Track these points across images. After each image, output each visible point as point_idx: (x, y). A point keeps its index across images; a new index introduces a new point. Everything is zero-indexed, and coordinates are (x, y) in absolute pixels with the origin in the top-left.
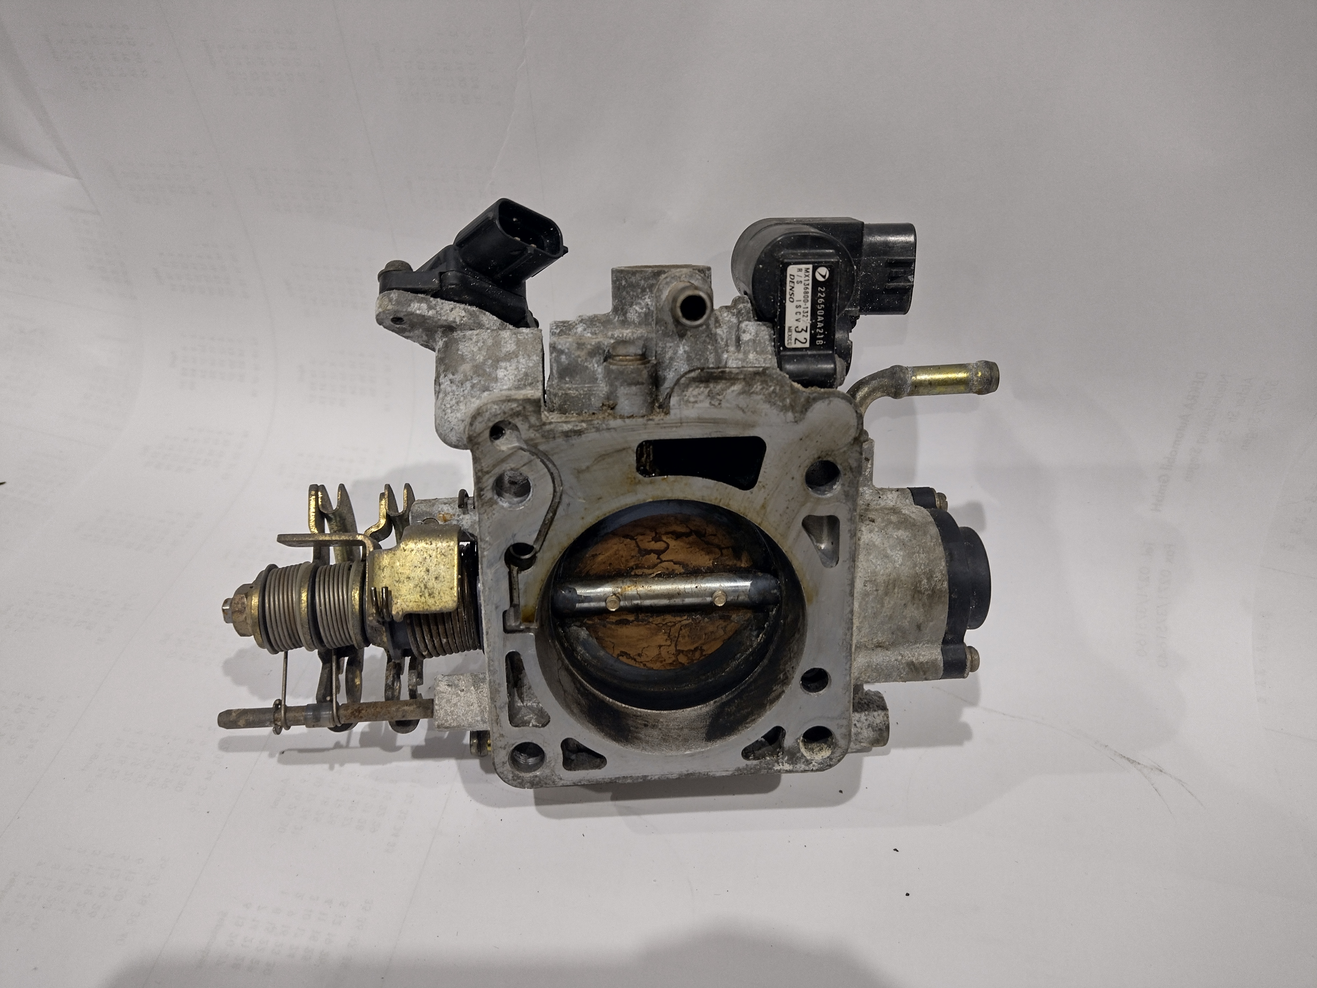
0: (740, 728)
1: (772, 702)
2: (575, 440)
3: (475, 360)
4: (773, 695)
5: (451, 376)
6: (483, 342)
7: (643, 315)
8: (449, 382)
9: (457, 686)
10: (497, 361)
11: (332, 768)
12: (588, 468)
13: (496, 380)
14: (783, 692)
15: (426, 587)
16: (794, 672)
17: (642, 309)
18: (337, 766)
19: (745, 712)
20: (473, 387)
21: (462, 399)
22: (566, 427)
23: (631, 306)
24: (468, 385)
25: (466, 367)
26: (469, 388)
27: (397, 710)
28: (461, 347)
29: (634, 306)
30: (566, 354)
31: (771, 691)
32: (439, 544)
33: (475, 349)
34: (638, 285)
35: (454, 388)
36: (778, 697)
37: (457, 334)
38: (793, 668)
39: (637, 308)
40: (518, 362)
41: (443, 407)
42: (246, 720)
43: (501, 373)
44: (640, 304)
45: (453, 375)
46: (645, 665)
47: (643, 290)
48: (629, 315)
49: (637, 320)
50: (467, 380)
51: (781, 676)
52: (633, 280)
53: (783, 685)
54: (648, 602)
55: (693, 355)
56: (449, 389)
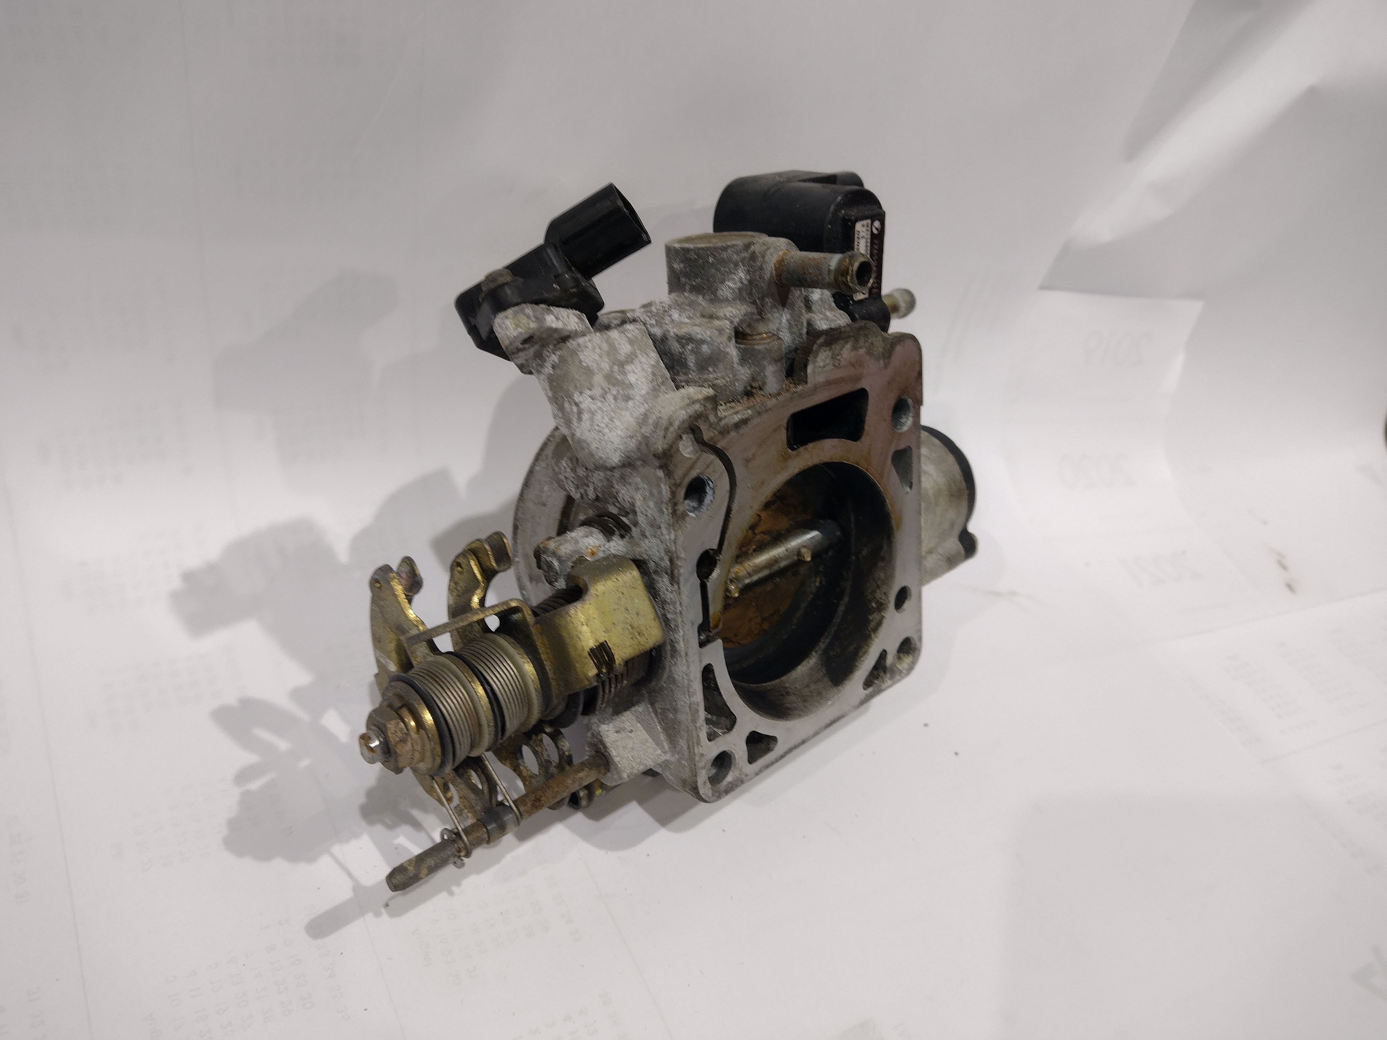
0: (857, 664)
1: (876, 629)
2: (744, 430)
3: (602, 369)
4: (873, 624)
5: (589, 392)
6: (600, 348)
7: (737, 291)
8: (590, 400)
9: (624, 729)
10: (622, 365)
11: (451, 893)
12: (753, 455)
13: (631, 386)
14: (883, 617)
15: (632, 627)
16: (888, 597)
17: (735, 284)
18: (455, 889)
19: (851, 648)
20: (615, 399)
21: (613, 414)
22: (737, 418)
23: (722, 282)
24: (610, 397)
25: (598, 379)
26: (612, 401)
27: (574, 781)
28: (582, 358)
29: (727, 283)
30: (708, 343)
31: (869, 621)
32: (625, 578)
33: (597, 357)
34: (730, 260)
35: (599, 404)
36: (880, 624)
37: (572, 344)
38: (885, 594)
39: (730, 284)
40: (640, 362)
41: (597, 427)
42: (428, 868)
43: (632, 378)
44: (733, 279)
45: (590, 390)
46: (739, 644)
47: (736, 265)
48: (720, 293)
49: (730, 296)
50: (606, 393)
51: (874, 605)
52: (724, 255)
53: (879, 612)
54: (755, 578)
55: (792, 323)
56: (593, 407)
